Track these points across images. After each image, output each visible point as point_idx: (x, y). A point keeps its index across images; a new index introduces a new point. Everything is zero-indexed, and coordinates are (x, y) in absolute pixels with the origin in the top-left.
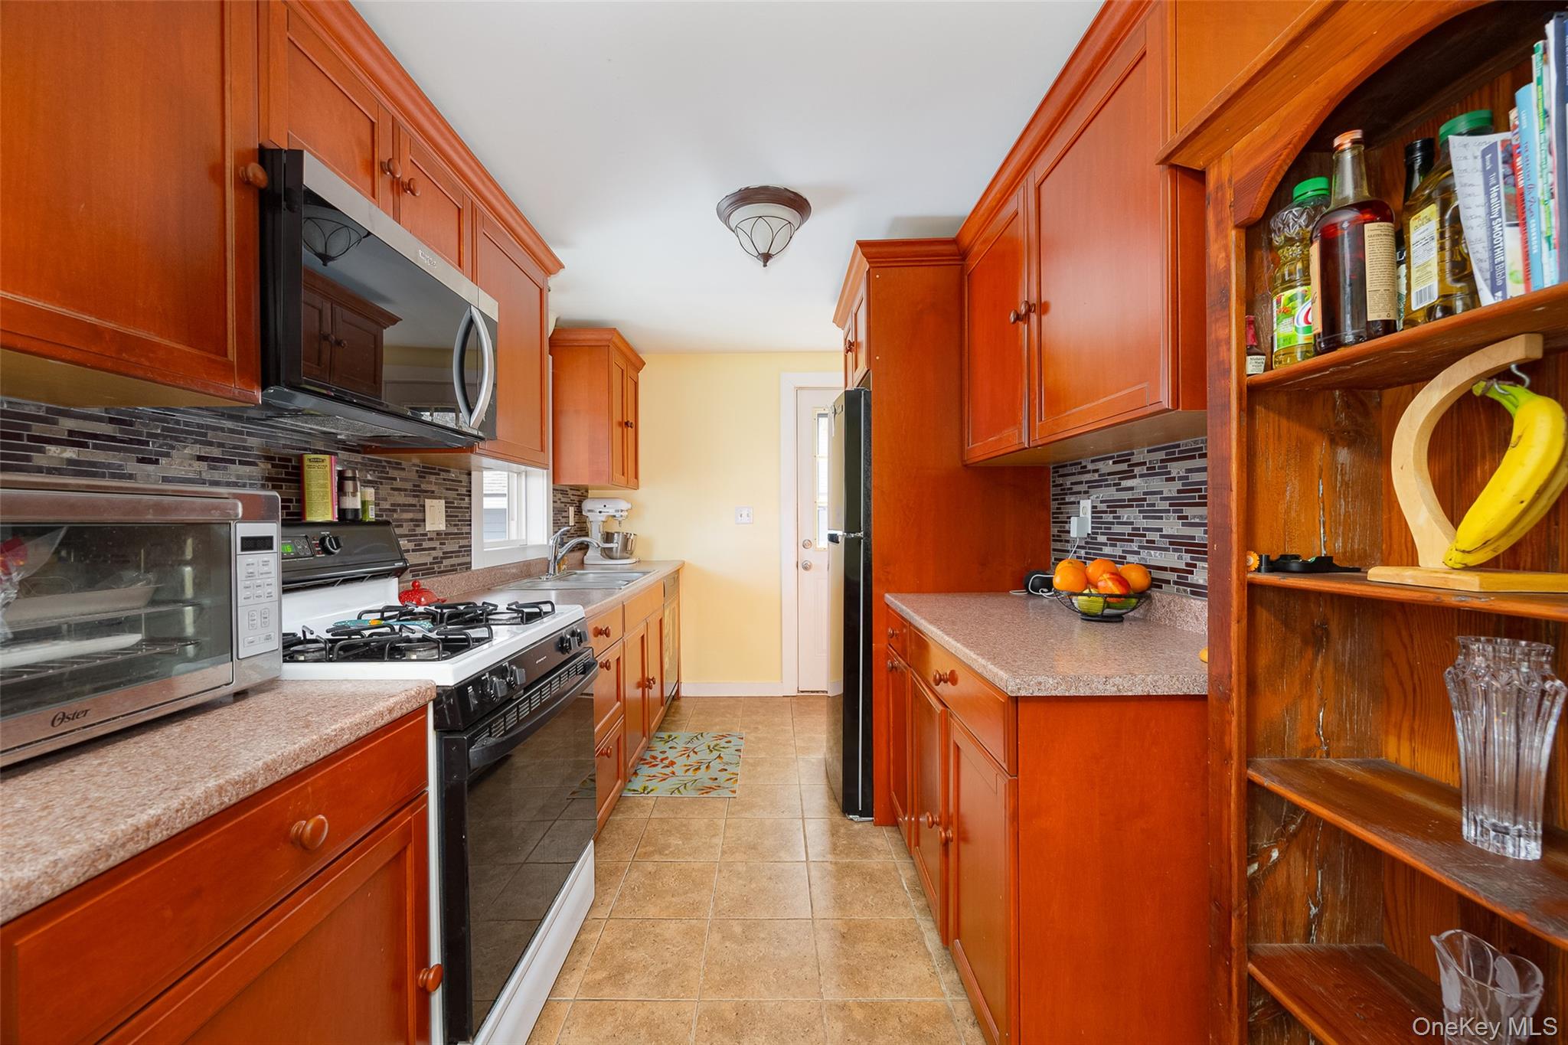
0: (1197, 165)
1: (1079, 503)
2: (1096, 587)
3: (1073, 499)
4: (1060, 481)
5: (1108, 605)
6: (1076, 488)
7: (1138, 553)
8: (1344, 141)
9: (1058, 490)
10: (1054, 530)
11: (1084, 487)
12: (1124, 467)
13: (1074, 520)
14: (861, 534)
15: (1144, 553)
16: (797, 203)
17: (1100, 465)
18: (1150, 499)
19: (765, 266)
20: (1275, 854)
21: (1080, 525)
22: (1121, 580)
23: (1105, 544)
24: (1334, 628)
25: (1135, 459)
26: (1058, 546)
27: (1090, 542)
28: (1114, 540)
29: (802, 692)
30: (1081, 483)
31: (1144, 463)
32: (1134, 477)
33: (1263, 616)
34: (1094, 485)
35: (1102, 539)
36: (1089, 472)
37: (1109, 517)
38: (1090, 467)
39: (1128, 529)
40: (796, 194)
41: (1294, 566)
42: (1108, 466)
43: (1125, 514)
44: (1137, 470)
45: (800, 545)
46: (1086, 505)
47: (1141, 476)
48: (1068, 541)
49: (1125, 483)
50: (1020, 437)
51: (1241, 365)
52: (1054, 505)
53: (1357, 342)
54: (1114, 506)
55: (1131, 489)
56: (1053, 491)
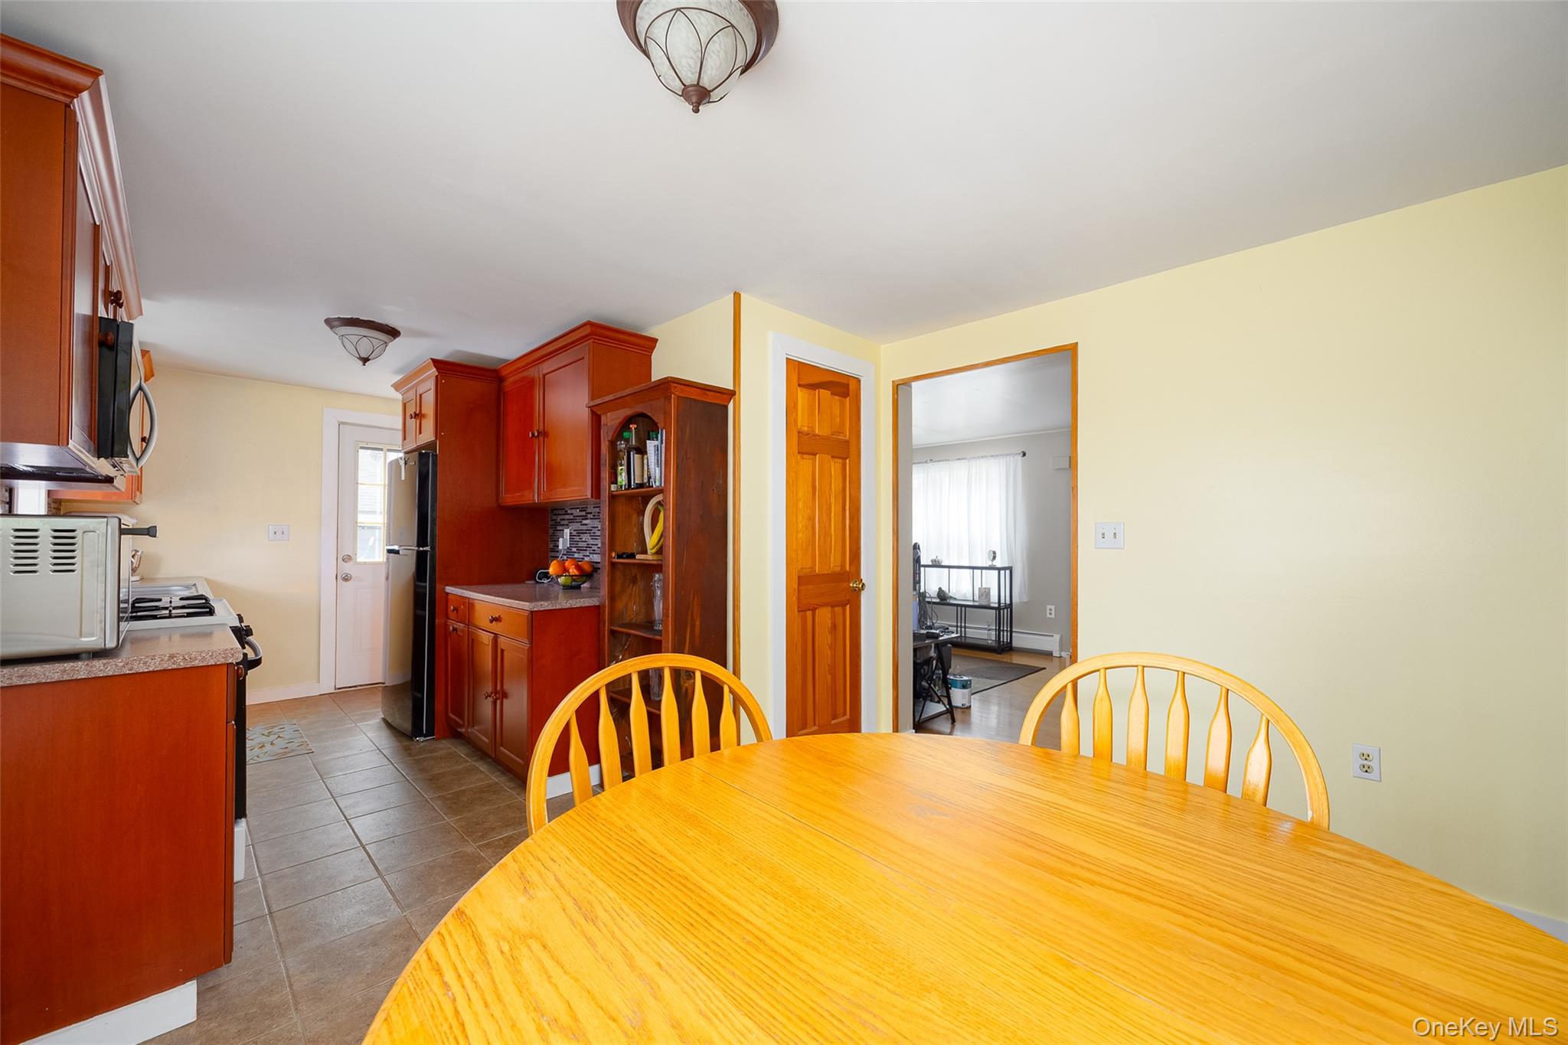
0: (599, 413)
1: (563, 530)
2: (569, 572)
3: (560, 528)
4: (554, 517)
5: (574, 580)
6: (562, 523)
7: (588, 556)
8: (633, 427)
9: (553, 523)
10: (551, 546)
11: (566, 522)
12: (584, 513)
13: (561, 540)
14: (428, 548)
15: (591, 556)
16: (393, 333)
17: (573, 511)
18: (594, 530)
19: (364, 365)
20: (621, 657)
21: (563, 544)
22: (578, 567)
23: (575, 552)
24: (638, 577)
25: (589, 511)
26: (553, 554)
27: (569, 551)
28: (579, 550)
29: (339, 689)
30: (564, 520)
31: (591, 513)
32: (587, 519)
33: (618, 575)
34: (571, 521)
35: (574, 550)
36: (568, 514)
37: (577, 539)
38: (569, 512)
39: (585, 544)
40: (393, 328)
41: (624, 556)
42: (577, 512)
43: (584, 537)
44: (589, 516)
45: (340, 559)
46: (567, 532)
47: (591, 519)
48: (558, 552)
49: (585, 522)
50: (533, 497)
51: (610, 487)
52: (551, 531)
53: (636, 489)
54: (580, 533)
55: (586, 525)
56: (551, 523)
